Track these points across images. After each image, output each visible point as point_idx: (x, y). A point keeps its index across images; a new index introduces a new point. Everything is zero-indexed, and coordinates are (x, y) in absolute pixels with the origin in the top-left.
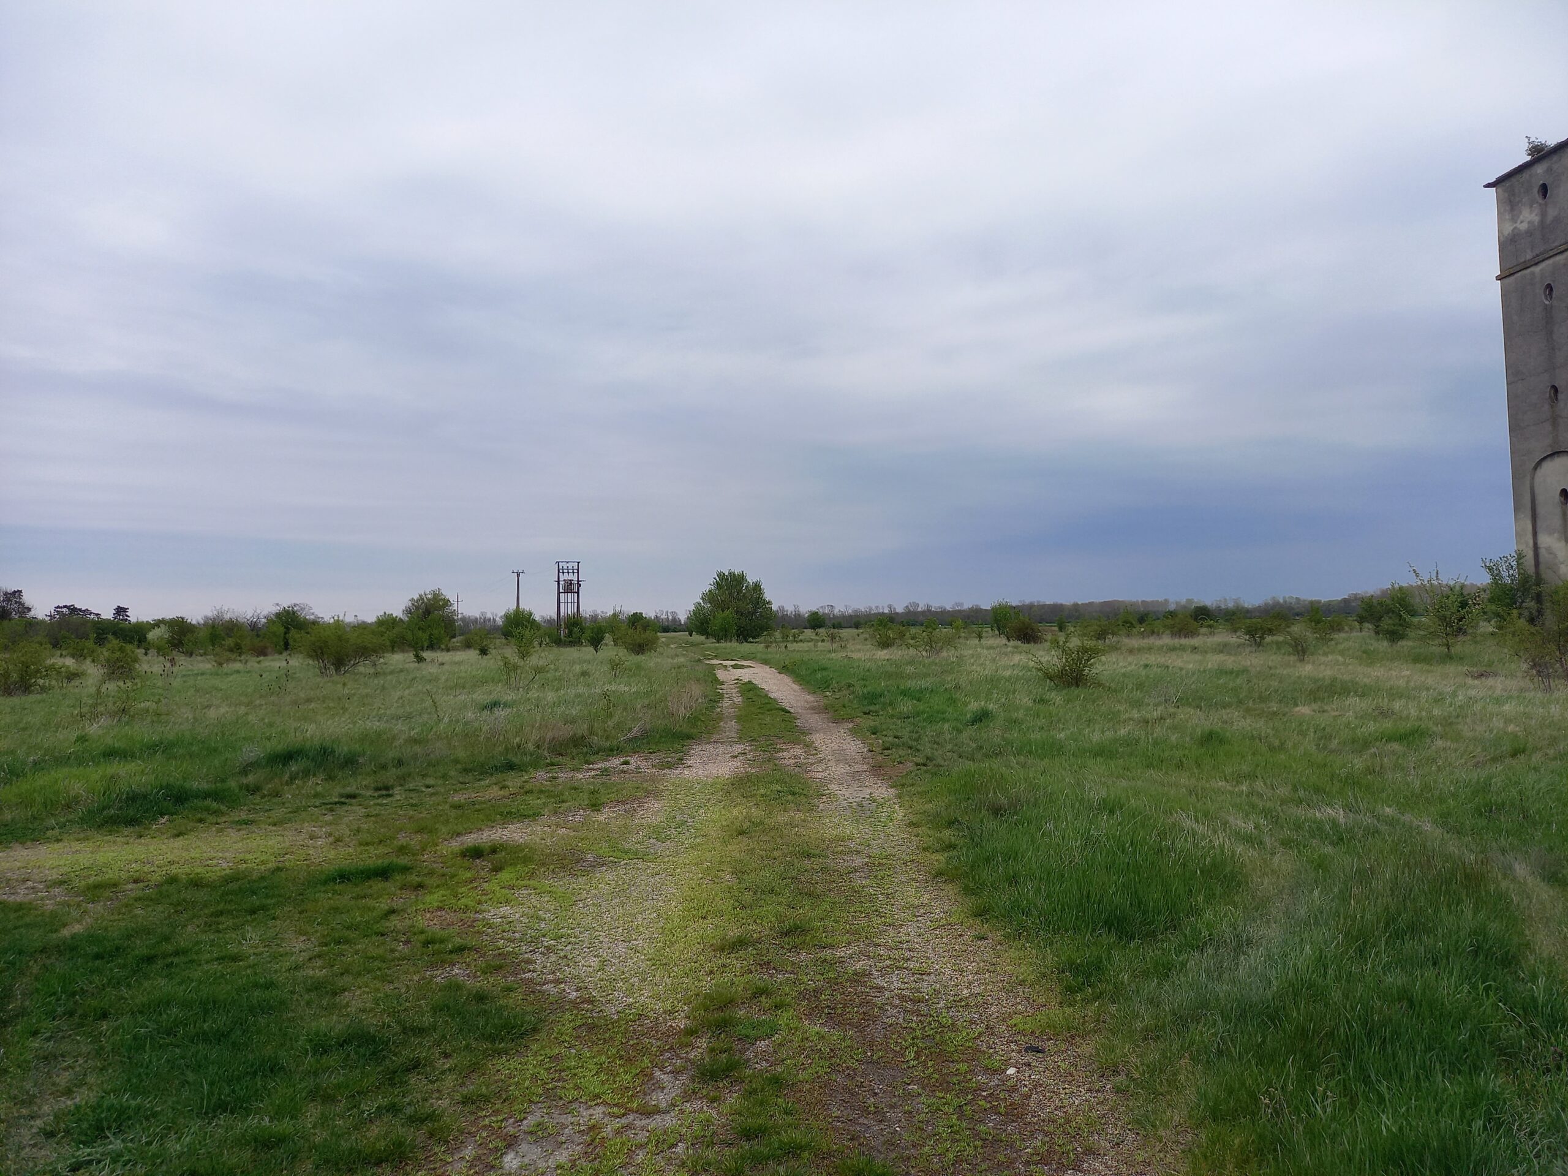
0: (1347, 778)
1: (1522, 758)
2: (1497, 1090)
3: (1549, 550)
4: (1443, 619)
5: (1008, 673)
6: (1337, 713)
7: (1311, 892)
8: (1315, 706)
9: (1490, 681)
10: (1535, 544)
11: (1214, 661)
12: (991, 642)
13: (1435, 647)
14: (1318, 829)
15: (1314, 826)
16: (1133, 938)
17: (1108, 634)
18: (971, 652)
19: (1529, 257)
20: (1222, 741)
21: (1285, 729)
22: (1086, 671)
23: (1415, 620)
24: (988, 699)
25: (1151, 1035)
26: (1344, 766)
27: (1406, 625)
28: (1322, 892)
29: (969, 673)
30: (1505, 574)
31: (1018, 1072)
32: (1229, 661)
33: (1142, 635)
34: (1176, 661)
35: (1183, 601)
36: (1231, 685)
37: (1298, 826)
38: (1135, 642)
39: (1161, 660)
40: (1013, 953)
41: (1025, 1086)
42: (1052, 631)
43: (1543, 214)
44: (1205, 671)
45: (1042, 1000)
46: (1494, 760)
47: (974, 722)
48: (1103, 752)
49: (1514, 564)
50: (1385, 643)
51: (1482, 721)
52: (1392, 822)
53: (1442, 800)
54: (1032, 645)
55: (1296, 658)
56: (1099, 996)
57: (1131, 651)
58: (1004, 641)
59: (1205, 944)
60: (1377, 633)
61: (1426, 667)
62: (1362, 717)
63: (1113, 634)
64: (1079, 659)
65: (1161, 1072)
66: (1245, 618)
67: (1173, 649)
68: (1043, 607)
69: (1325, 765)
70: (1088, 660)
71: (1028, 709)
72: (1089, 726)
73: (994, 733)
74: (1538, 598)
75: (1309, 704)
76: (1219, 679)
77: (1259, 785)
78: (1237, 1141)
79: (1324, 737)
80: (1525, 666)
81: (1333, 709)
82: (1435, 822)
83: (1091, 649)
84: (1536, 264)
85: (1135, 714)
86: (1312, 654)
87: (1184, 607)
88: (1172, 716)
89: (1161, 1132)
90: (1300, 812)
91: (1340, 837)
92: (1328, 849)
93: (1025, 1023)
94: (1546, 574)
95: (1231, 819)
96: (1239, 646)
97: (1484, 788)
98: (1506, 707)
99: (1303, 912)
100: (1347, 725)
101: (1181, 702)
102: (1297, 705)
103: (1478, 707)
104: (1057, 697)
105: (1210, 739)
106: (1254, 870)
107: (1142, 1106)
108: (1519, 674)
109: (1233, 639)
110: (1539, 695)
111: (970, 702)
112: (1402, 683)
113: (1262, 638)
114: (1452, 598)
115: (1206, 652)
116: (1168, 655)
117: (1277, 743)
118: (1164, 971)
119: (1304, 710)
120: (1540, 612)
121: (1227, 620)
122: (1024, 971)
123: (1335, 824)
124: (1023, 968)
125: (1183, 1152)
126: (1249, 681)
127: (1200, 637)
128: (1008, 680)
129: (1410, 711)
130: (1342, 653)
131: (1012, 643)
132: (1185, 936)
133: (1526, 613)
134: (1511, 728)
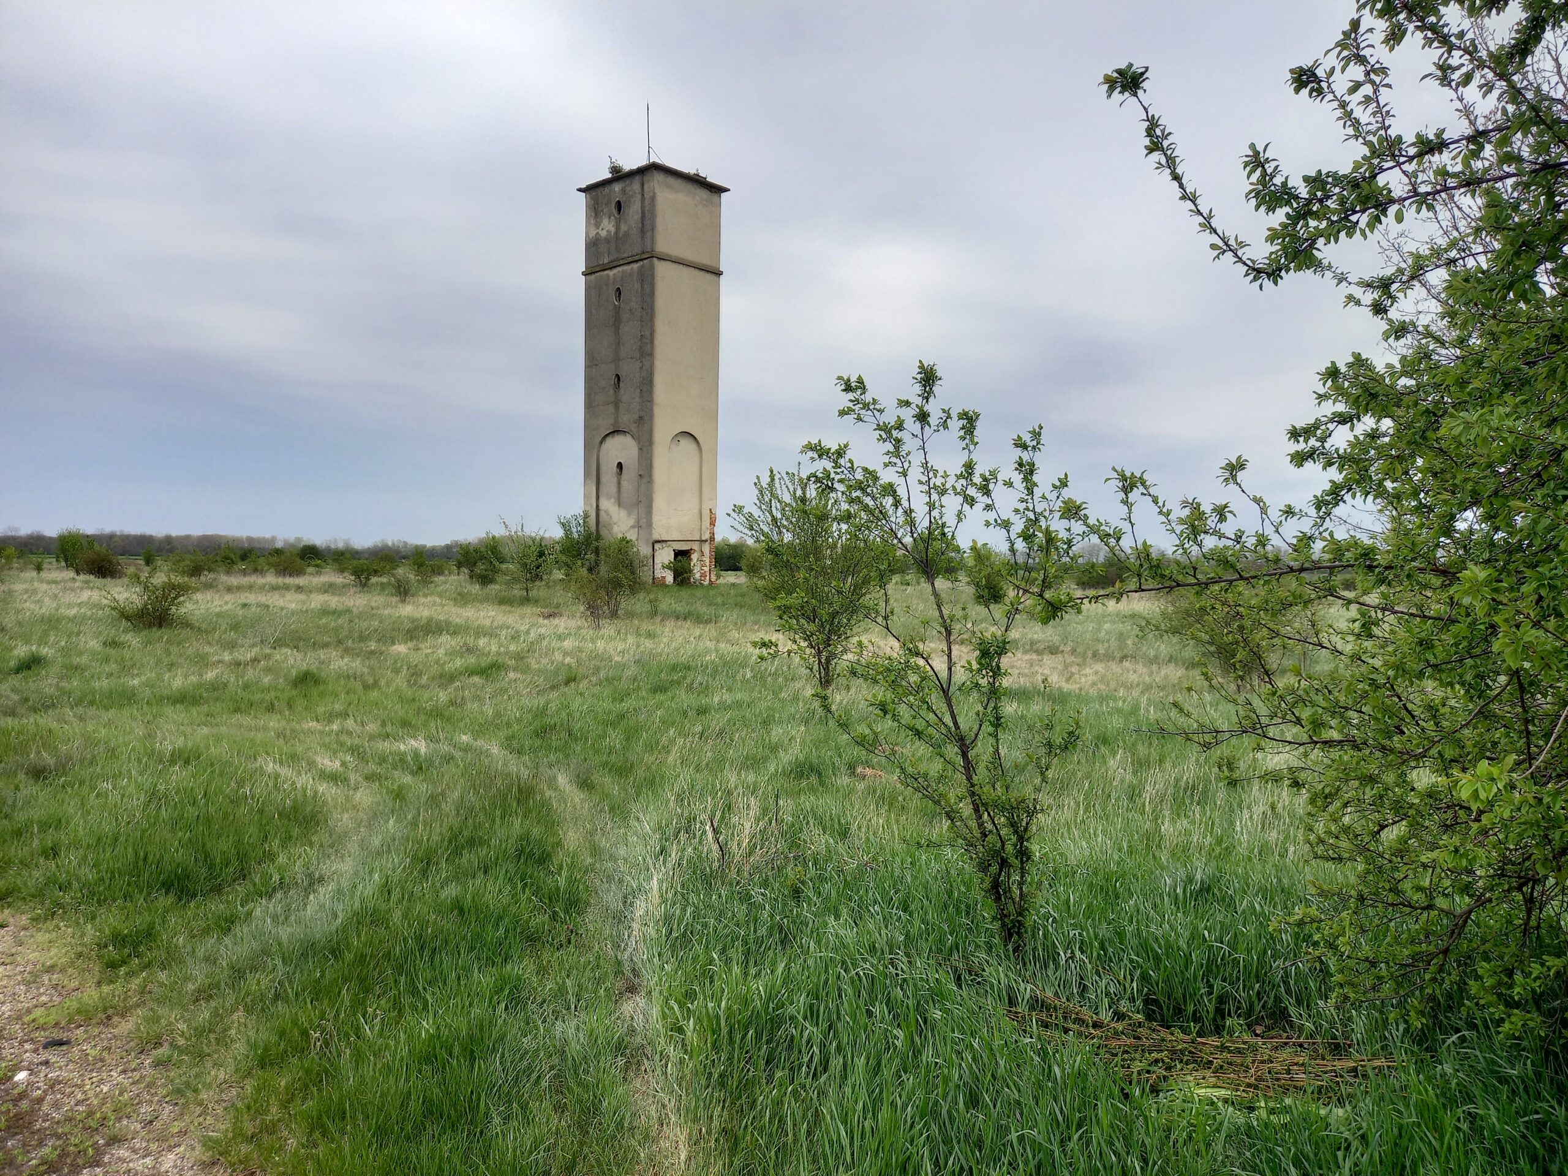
0: (431, 711)
1: (573, 685)
2: (520, 972)
3: (607, 512)
4: (524, 565)
5: (73, 612)
6: (429, 651)
7: (387, 821)
8: (411, 645)
9: (556, 621)
10: (597, 506)
11: (317, 601)
12: (55, 575)
13: (517, 592)
14: (401, 760)
15: (397, 758)
16: (194, 896)
17: (204, 569)
18: (24, 586)
19: (606, 261)
20: (317, 681)
21: (380, 668)
22: (174, 608)
23: (504, 566)
24: (43, 641)
25: (204, 994)
26: (431, 699)
27: (495, 571)
28: (396, 821)
29: (18, 612)
30: (574, 530)
31: (30, 1075)
32: (333, 601)
33: (244, 573)
34: (276, 600)
35: (292, 539)
36: (333, 624)
37: (382, 760)
38: (234, 580)
39: (262, 599)
40: (42, 937)
41: (39, 1088)
42: (136, 565)
43: (618, 228)
44: (307, 611)
45: (75, 984)
46: (553, 688)
47: (18, 670)
48: (183, 699)
49: (581, 522)
50: (477, 587)
51: (546, 655)
52: (466, 749)
53: (508, 725)
54: (108, 581)
55: (398, 598)
56: (148, 965)
57: (229, 589)
58: (71, 574)
59: (274, 890)
60: (471, 577)
61: (508, 608)
62: (451, 654)
63: (210, 571)
64: (165, 597)
65: (210, 1031)
66: (354, 558)
67: (275, 588)
68: (128, 537)
69: (414, 700)
70: (175, 598)
71: (94, 653)
72: (170, 670)
73: (46, 683)
74: (597, 551)
75: (406, 643)
76: (321, 619)
77: (350, 723)
78: (283, 1083)
79: (415, 673)
80: (582, 608)
81: (427, 648)
82: (502, 745)
83: (179, 585)
84: (611, 268)
85: (227, 657)
86: (413, 596)
87: (292, 545)
88: (268, 657)
89: (204, 1095)
90: (384, 746)
91: (420, 767)
92: (408, 779)
93: (48, 1015)
94: (604, 532)
95: (318, 759)
96: (344, 586)
97: (542, 712)
98: (566, 643)
99: (376, 841)
100: (437, 662)
101: (278, 643)
102: (393, 643)
103: (545, 643)
104: (133, 640)
105: (305, 680)
106: (335, 807)
107: (185, 1073)
108: (578, 615)
109: (339, 579)
110: (591, 632)
111: (15, 647)
112: (488, 622)
113: (368, 579)
114: (533, 549)
115: (311, 592)
116: (270, 594)
117: (371, 681)
118: (227, 924)
119: (401, 648)
120: (597, 563)
121: (335, 560)
122: (56, 955)
123: (416, 754)
124: (54, 951)
125: (225, 1109)
126: (351, 621)
127: (306, 577)
128: (71, 620)
129: (490, 646)
130: (440, 596)
131: (82, 577)
132: (255, 885)
133: (588, 564)
134: (568, 660)
